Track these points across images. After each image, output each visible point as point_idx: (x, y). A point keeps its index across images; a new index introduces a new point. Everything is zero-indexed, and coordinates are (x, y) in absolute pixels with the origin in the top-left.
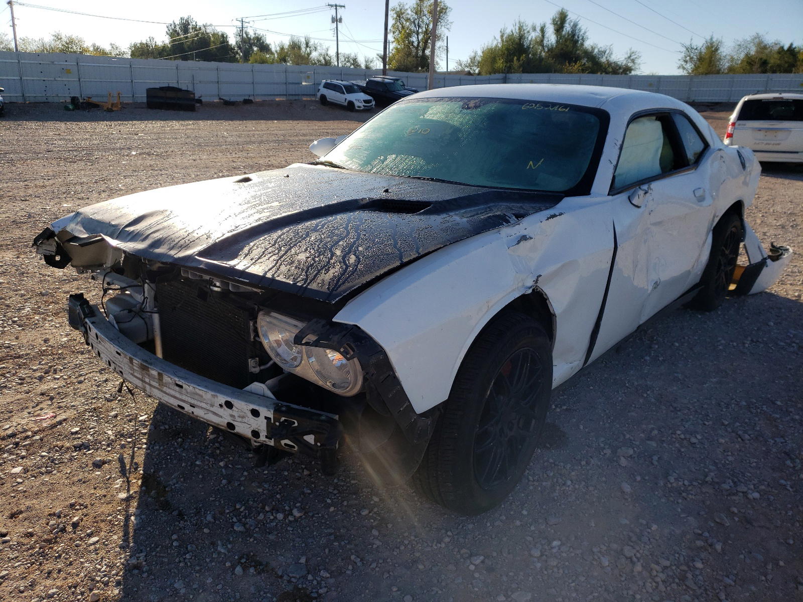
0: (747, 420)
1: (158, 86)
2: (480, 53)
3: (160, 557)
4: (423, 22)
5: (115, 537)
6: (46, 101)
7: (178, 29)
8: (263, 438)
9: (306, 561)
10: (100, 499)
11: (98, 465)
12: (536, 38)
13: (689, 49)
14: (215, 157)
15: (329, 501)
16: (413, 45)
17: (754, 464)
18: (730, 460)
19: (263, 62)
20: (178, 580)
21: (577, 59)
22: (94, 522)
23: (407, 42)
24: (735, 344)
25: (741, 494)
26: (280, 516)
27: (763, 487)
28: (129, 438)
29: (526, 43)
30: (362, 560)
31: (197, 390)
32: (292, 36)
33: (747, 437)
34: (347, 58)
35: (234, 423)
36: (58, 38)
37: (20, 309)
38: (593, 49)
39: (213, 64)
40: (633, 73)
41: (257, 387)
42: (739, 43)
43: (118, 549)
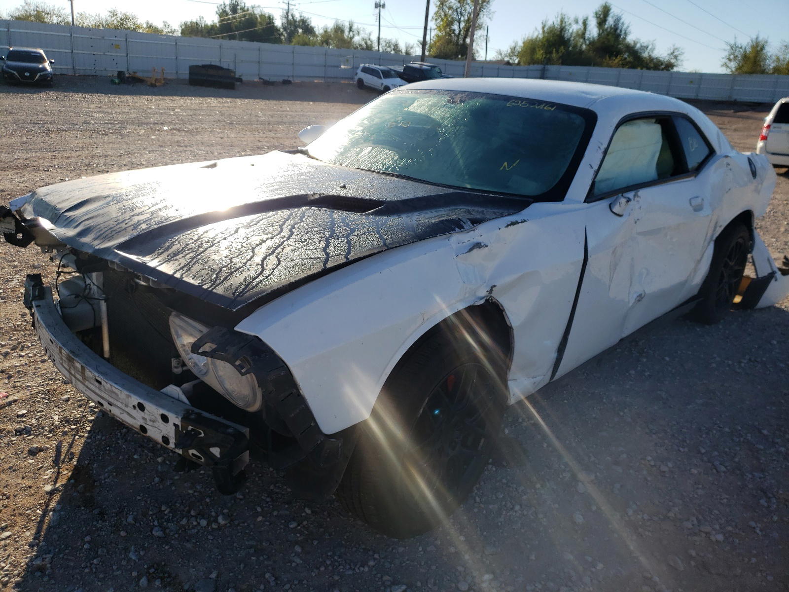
0: (727, 450)
1: (200, 64)
2: (520, 44)
3: (67, 559)
4: (465, 10)
5: (28, 533)
6: (94, 74)
7: (228, 9)
8: (172, 445)
9: (217, 577)
10: (25, 490)
11: (33, 453)
12: (578, 32)
13: (734, 47)
14: (242, 136)
15: (259, 509)
16: (454, 33)
17: (725, 501)
18: (699, 493)
19: (305, 44)
20: (78, 588)
21: (618, 53)
22: (12, 515)
23: (448, 30)
24: (730, 362)
25: (704, 535)
26: (204, 523)
27: (730, 528)
28: (74, 425)
29: (567, 35)
30: (276, 579)
31: (113, 388)
32: (337, 20)
33: (723, 468)
34: (388, 44)
35: (147, 427)
36: (114, 14)
37: (8, 281)
38: (635, 43)
39: (256, 45)
40: (675, 69)
41: (172, 389)
42: (786, 44)
43: (27, 547)
